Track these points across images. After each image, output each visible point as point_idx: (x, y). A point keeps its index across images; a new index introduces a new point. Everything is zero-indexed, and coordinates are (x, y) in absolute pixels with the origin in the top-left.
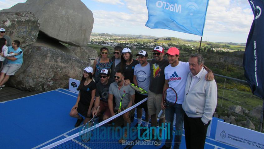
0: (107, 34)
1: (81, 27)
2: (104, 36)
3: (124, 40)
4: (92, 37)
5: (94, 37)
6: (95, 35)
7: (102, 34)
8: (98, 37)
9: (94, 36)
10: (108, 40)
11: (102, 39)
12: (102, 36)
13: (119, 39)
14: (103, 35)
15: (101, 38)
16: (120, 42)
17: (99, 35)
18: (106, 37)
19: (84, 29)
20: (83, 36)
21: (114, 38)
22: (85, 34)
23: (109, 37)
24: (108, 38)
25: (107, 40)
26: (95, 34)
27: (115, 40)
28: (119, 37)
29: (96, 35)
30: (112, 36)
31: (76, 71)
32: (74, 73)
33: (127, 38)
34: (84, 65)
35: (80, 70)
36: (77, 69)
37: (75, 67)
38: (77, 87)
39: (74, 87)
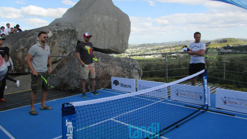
0: (148, 44)
1: (118, 32)
2: (145, 47)
3: (168, 48)
4: (132, 49)
5: (134, 49)
6: (135, 47)
7: (142, 45)
8: (138, 48)
9: (134, 48)
10: (150, 51)
11: (143, 50)
12: (142, 47)
13: (163, 49)
14: (143, 45)
15: (142, 49)
16: (164, 51)
17: (139, 46)
18: (147, 48)
19: (121, 33)
21: (156, 47)
22: (122, 39)
23: (151, 47)
24: (149, 49)
25: (149, 51)
26: (134, 46)
27: (158, 49)
28: (163, 46)
29: (136, 46)
30: (153, 46)
31: (117, 70)
32: (115, 72)
33: (171, 46)
34: (124, 64)
35: (121, 68)
36: (117, 67)
37: (116, 66)
38: (119, 84)
39: (116, 85)
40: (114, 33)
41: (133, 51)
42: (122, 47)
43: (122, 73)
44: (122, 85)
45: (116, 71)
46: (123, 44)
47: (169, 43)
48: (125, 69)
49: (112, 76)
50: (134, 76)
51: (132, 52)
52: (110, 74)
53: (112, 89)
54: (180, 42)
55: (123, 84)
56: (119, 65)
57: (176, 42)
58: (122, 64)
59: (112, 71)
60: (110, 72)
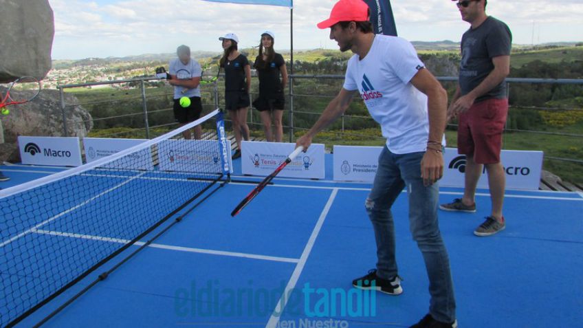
0: (97, 59)
1: (22, 31)
2: (89, 66)
3: (140, 68)
4: (58, 71)
5: (64, 71)
6: (65, 66)
7: (83, 60)
8: (74, 68)
9: (63, 68)
10: (102, 73)
11: (85, 72)
12: (83, 65)
13: (129, 69)
14: (85, 62)
15: (83, 70)
16: (132, 73)
17: (76, 64)
18: (95, 67)
19: (31, 36)
20: (32, 53)
21: (116, 66)
22: (36, 49)
23: (103, 66)
24: (99, 69)
25: (99, 74)
26: (63, 63)
27: (119, 70)
28: (129, 64)
29: (68, 65)
30: (109, 64)
31: (30, 120)
32: (27, 125)
33: (147, 63)
34: (48, 105)
35: (40, 115)
36: (32, 114)
37: (27, 112)
38: (40, 152)
39: (33, 153)
40: (11, 34)
41: (61, 75)
42: (37, 67)
43: (45, 127)
44: (48, 152)
45: (30, 124)
46: (37, 61)
47: (142, 58)
48: (52, 118)
49: (18, 135)
50: (75, 130)
51: (60, 77)
52: (15, 130)
53: (23, 163)
54: (163, 55)
55: (49, 150)
56: (34, 109)
57: (156, 55)
58: (41, 105)
59: (20, 123)
60: (13, 126)
